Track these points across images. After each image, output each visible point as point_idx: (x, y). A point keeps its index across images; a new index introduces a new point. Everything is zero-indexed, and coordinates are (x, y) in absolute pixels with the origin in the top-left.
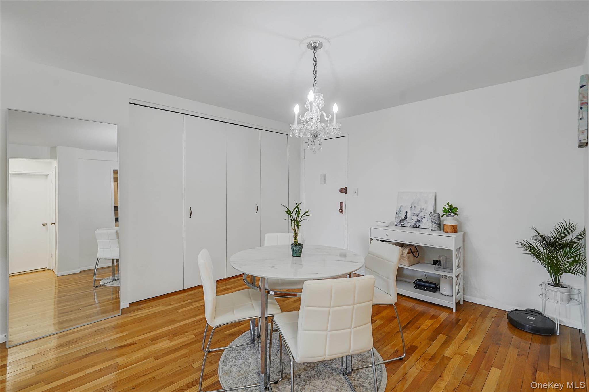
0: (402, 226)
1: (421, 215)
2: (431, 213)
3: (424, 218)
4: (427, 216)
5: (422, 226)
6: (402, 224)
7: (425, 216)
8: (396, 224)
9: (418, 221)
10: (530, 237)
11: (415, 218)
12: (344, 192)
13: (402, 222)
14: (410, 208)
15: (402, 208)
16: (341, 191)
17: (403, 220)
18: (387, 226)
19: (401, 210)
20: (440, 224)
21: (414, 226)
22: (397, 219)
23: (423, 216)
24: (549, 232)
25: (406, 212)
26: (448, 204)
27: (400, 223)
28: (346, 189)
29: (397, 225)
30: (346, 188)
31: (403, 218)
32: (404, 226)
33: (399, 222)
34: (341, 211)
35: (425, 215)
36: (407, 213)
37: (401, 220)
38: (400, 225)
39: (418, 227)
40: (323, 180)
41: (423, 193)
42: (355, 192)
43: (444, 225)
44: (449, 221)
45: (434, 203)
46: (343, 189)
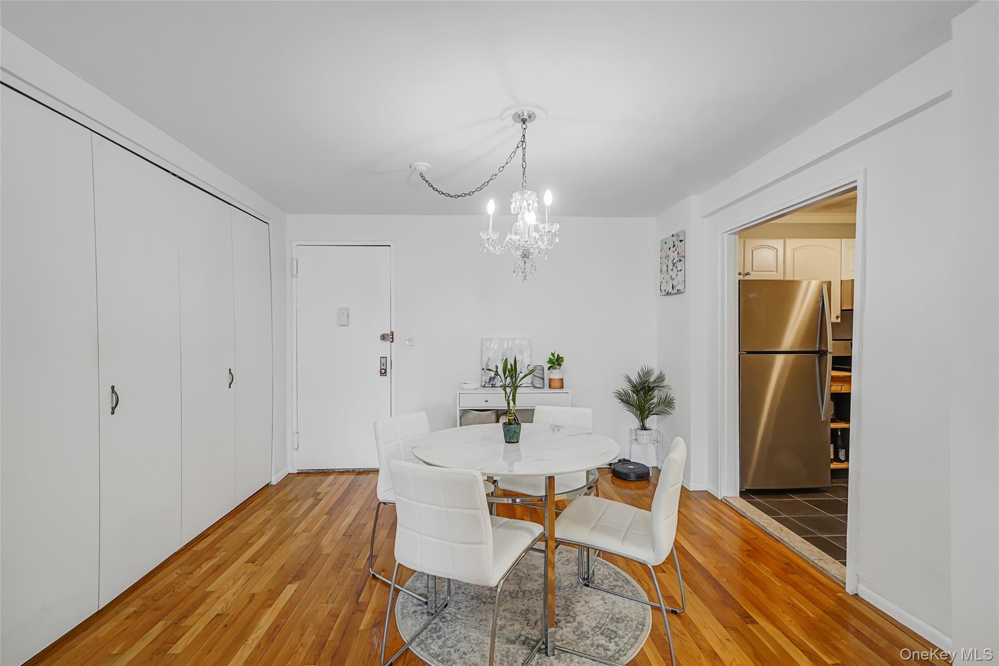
0: (493, 386)
2: (529, 365)
3: (521, 372)
6: (492, 384)
7: (522, 371)
8: (484, 385)
10: (627, 387)
12: (388, 340)
13: (492, 381)
14: (500, 360)
15: (490, 361)
16: (383, 337)
17: (493, 377)
18: (476, 389)
19: (489, 364)
20: (543, 379)
21: (509, 384)
22: (485, 378)
25: (496, 366)
27: (489, 383)
28: (393, 335)
29: (486, 386)
30: (392, 332)
31: (493, 376)
32: (496, 385)
33: (487, 381)
34: (383, 372)
35: (521, 369)
36: (497, 368)
37: (490, 379)
38: (491, 386)
40: (344, 318)
41: (515, 339)
42: (410, 340)
43: (550, 380)
44: (556, 374)
45: (529, 352)
46: (387, 335)
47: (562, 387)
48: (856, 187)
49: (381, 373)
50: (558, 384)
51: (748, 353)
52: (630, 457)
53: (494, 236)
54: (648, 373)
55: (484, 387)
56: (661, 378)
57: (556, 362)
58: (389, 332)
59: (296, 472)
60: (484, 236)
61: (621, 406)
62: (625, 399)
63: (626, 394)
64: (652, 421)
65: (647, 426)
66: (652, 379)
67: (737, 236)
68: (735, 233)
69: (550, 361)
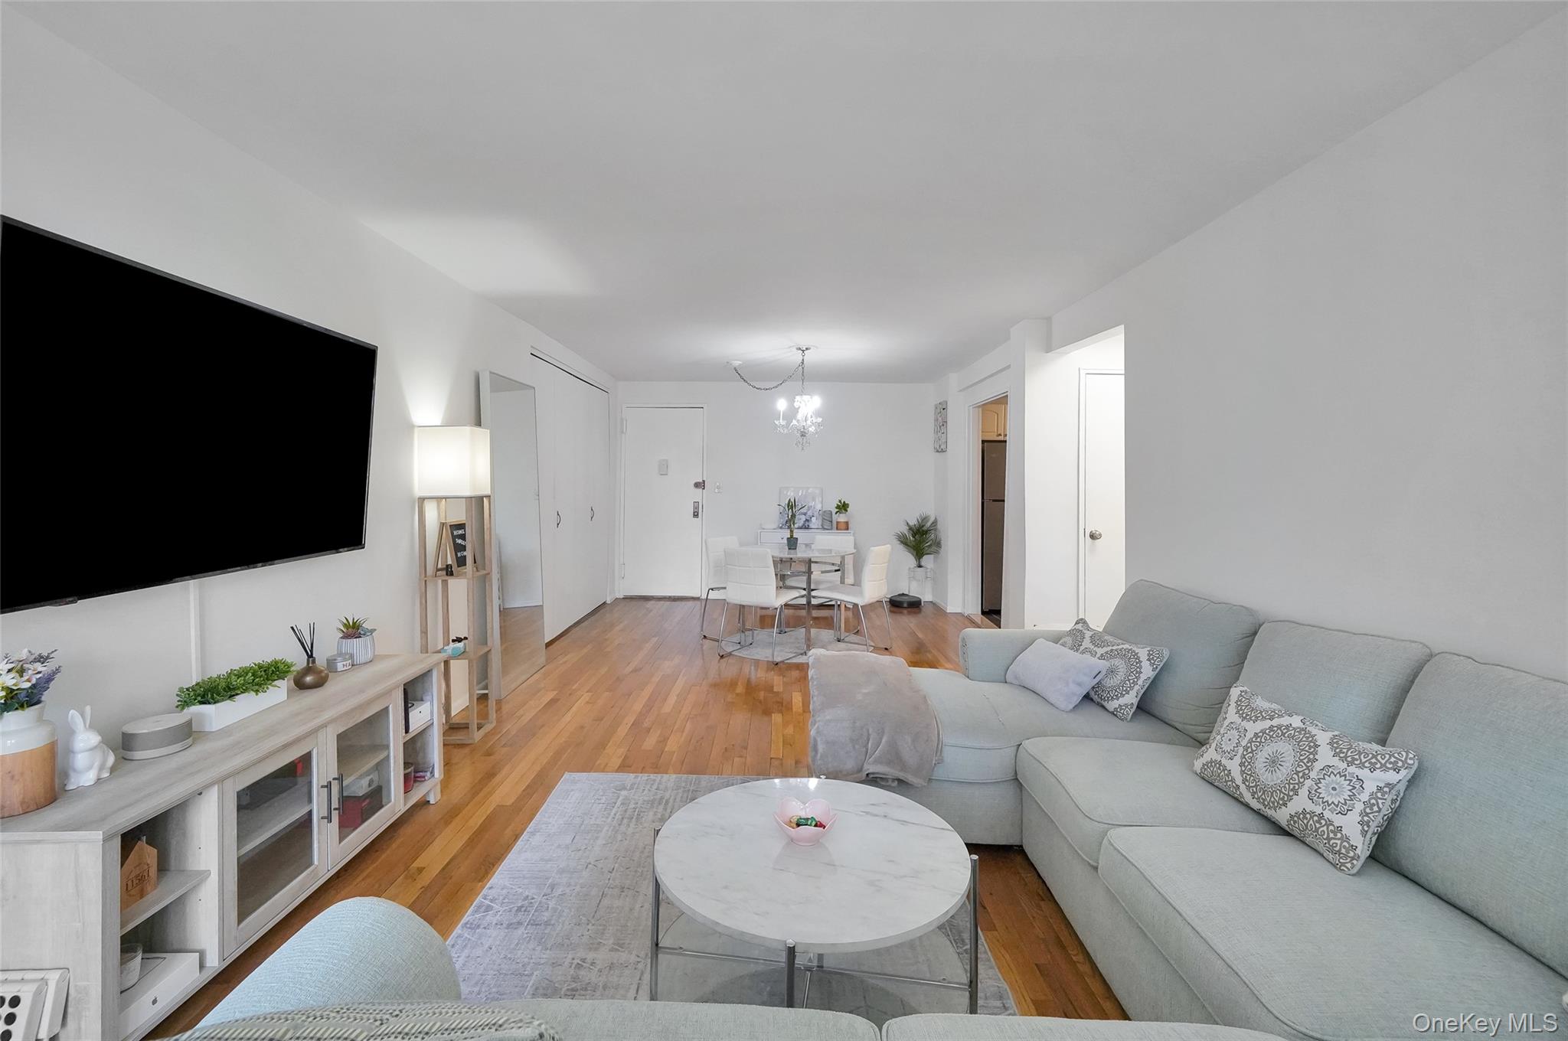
1: (810, 513)
2: (820, 510)
3: (813, 516)
4: (816, 514)
5: (812, 526)
8: (781, 526)
9: (807, 520)
10: (905, 530)
11: (803, 518)
12: (701, 488)
16: (697, 485)
20: (831, 522)
22: (781, 521)
23: (811, 514)
24: (913, 522)
26: (840, 501)
28: (704, 483)
29: (783, 527)
30: (704, 481)
33: (784, 523)
34: (696, 515)
35: (814, 513)
39: (808, 528)
40: (664, 469)
41: (808, 488)
42: (718, 487)
43: (838, 523)
44: (842, 518)
45: (820, 499)
46: (699, 483)
47: (847, 529)
48: (1007, 396)
49: (694, 515)
50: (844, 526)
51: (994, 501)
52: (909, 592)
53: (783, 422)
54: (925, 519)
55: (781, 528)
56: (935, 523)
57: (843, 507)
58: (701, 481)
59: (622, 597)
60: (777, 422)
61: (901, 547)
62: (903, 541)
63: (904, 536)
64: (927, 560)
65: (923, 564)
66: (929, 524)
67: (980, 409)
68: (979, 407)
69: (838, 507)
